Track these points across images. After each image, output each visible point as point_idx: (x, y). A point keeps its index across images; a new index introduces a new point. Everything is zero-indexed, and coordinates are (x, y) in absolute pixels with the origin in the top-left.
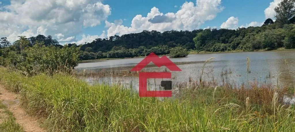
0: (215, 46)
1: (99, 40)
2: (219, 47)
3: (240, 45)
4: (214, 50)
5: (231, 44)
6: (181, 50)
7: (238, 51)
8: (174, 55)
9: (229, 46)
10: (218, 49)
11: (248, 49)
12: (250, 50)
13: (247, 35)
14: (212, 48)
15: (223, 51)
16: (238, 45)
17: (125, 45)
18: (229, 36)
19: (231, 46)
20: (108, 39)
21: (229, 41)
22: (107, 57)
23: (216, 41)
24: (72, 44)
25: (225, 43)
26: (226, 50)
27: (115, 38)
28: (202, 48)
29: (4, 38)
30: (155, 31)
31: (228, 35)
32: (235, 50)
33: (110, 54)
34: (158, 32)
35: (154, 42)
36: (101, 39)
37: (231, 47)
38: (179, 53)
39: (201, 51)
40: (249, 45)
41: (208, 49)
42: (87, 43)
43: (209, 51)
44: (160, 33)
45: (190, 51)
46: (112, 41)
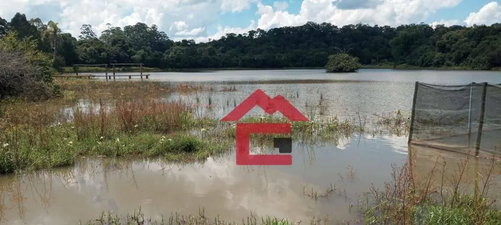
0: (425, 56)
1: (231, 36)
2: (431, 59)
3: (469, 58)
4: (423, 62)
5: (454, 55)
6: (347, 59)
7: (464, 67)
8: (333, 68)
9: (450, 59)
10: (430, 62)
11: (481, 65)
12: (484, 68)
13: (485, 39)
14: (420, 60)
15: (438, 67)
16: (466, 58)
17: (271, 46)
18: (453, 40)
19: (454, 57)
20: (247, 36)
21: (452, 49)
22: (239, 64)
23: (428, 46)
24: (187, 40)
25: (443, 52)
26: (443, 64)
27: (258, 34)
28: (402, 60)
29: (86, 25)
30: (329, 25)
31: (452, 38)
32: (459, 65)
33: (243, 61)
34: (333, 26)
35: (323, 44)
36: (235, 34)
37: (453, 60)
38: (342, 64)
39: (401, 64)
40: (484, 58)
41: (413, 61)
42: (211, 41)
43: (414, 64)
44: (336, 27)
45: (382, 62)
46: (252, 38)
